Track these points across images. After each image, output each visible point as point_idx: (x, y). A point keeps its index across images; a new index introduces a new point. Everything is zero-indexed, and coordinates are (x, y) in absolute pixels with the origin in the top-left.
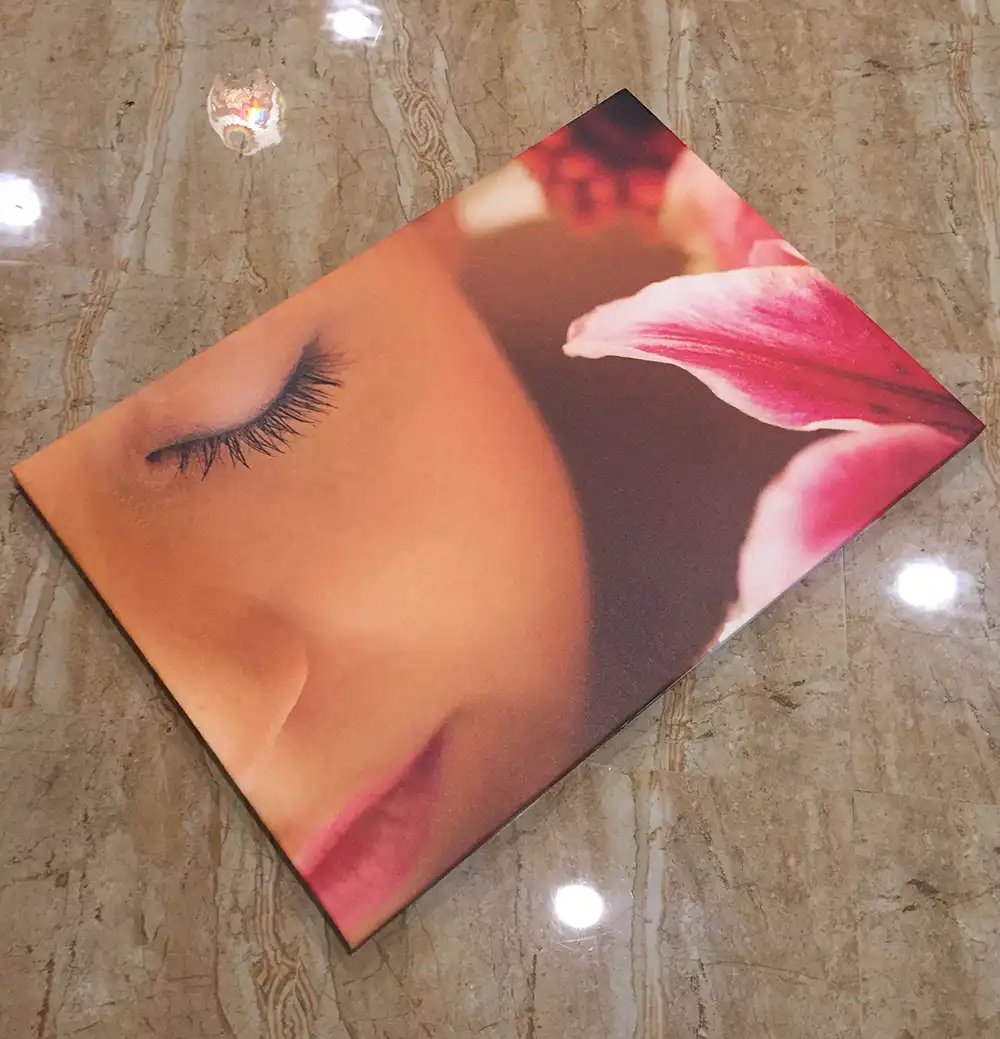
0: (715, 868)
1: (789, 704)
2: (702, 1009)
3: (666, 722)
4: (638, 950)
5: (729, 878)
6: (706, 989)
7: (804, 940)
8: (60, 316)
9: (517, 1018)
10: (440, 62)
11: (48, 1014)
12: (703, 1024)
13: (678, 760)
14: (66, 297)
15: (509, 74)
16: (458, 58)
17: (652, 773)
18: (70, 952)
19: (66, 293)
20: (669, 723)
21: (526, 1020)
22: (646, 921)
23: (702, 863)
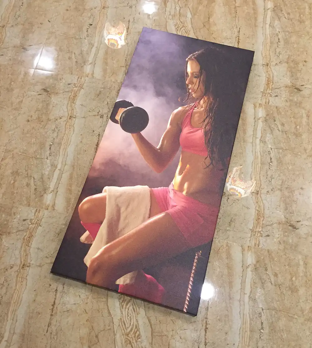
0: (268, 279)
1: (295, 228)
2: (262, 323)
3: (254, 230)
4: (242, 303)
5: (273, 283)
6: (264, 318)
7: (297, 304)
8: (67, 90)
9: (202, 320)
10: (189, 15)
11: (55, 306)
12: (262, 328)
13: (257, 243)
14: (69, 84)
15: (211, 20)
16: (195, 14)
17: (249, 247)
18: (63, 287)
19: (69, 83)
20: (255, 231)
21: (205, 322)
22: (245, 294)
23: (264, 277)
